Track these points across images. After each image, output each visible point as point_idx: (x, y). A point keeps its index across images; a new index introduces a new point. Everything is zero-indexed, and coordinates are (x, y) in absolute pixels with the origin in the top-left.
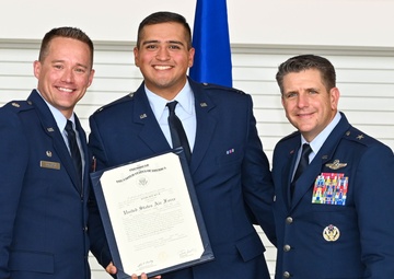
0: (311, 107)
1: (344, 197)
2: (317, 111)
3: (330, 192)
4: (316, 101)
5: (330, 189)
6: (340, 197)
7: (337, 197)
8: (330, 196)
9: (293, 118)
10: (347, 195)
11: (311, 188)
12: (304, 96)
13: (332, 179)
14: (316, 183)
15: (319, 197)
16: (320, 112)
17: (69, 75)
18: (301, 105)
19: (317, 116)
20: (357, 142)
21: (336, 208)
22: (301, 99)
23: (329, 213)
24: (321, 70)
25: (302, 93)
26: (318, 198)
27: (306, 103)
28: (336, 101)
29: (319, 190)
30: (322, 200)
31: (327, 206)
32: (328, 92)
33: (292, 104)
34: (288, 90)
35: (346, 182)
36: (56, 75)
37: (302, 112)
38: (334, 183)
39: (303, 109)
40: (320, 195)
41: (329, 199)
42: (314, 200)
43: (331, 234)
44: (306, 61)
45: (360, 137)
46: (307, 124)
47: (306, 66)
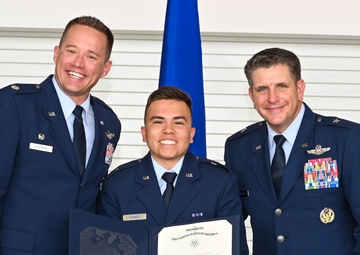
0: (281, 101)
1: (337, 179)
2: (288, 103)
3: (321, 176)
4: (285, 95)
5: (321, 174)
6: (333, 180)
7: (329, 180)
8: (322, 180)
9: (264, 112)
11: (301, 177)
12: (275, 91)
13: (320, 165)
14: (306, 173)
15: (311, 183)
16: (290, 105)
17: (79, 60)
18: (273, 100)
19: (287, 109)
20: (335, 125)
21: (331, 191)
22: (272, 93)
23: (323, 197)
24: (289, 65)
25: (272, 88)
26: (311, 185)
27: (277, 97)
29: (310, 176)
30: (315, 186)
31: (321, 190)
32: (296, 85)
33: (262, 98)
34: (258, 85)
35: (334, 165)
36: (69, 59)
37: (273, 106)
38: (324, 168)
39: (274, 104)
40: (312, 181)
41: (322, 184)
42: (307, 187)
43: (327, 216)
44: (277, 57)
45: (336, 121)
46: (278, 118)
47: (276, 62)
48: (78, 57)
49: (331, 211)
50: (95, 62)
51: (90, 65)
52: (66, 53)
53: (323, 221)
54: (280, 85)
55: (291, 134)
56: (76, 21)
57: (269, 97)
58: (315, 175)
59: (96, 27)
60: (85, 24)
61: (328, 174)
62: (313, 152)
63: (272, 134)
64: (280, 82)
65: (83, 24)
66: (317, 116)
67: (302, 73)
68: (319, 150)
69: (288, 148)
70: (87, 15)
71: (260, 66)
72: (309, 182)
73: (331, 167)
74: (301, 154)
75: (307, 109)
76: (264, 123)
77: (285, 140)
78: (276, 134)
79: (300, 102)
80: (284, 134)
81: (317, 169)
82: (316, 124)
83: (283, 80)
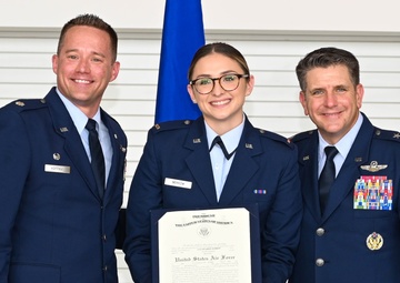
0: (340, 105)
1: (390, 201)
2: (346, 108)
3: (373, 196)
4: (344, 99)
5: (372, 193)
6: (386, 201)
7: (382, 201)
8: (373, 201)
9: (319, 118)
10: (393, 198)
11: (351, 194)
12: (333, 94)
13: (373, 183)
14: (356, 187)
15: (360, 202)
16: (349, 111)
17: (84, 64)
18: (331, 104)
19: (346, 115)
20: (395, 141)
21: (383, 213)
22: (330, 97)
23: (372, 219)
24: (349, 66)
25: (330, 91)
26: (360, 204)
27: (335, 101)
28: (360, 99)
29: (361, 195)
30: (365, 206)
31: (371, 211)
32: (355, 89)
33: (317, 102)
34: (314, 87)
37: (331, 111)
38: (377, 186)
39: (331, 108)
40: (362, 201)
41: (373, 205)
42: (356, 206)
43: (375, 242)
44: (336, 55)
45: (397, 136)
46: (333, 127)
47: (335, 61)
48: (81, 62)
49: (379, 237)
50: (102, 64)
51: (96, 69)
52: (67, 60)
53: (370, 247)
54: (339, 88)
55: (344, 146)
56: (72, 23)
57: (326, 101)
58: (367, 193)
59: (95, 25)
60: (83, 24)
61: (381, 194)
62: (367, 168)
63: (323, 144)
64: (338, 84)
65: (80, 24)
66: (376, 129)
67: (361, 76)
68: (374, 167)
69: (339, 162)
70: (83, 14)
71: (317, 65)
72: (358, 200)
73: (386, 187)
74: (354, 169)
75: (366, 121)
76: (315, 131)
77: (337, 152)
78: (327, 145)
80: (337, 146)
81: (370, 186)
82: (374, 137)
83: (342, 83)
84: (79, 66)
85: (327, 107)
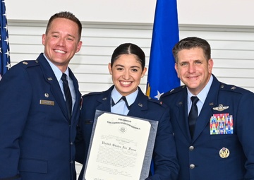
0: (197, 72)
1: (232, 128)
2: (201, 74)
3: (222, 126)
4: (200, 68)
5: (221, 124)
6: (229, 129)
7: (227, 129)
8: (222, 129)
9: (185, 80)
11: (208, 125)
12: (193, 65)
13: (221, 118)
14: (211, 123)
15: (214, 130)
16: (203, 75)
18: (191, 71)
19: (201, 78)
20: (233, 91)
21: (227, 136)
22: (191, 67)
23: (222, 140)
25: (191, 63)
26: (214, 131)
27: (194, 69)
28: (211, 68)
29: (214, 125)
30: (217, 132)
31: (221, 135)
32: (207, 62)
33: (184, 70)
34: (182, 61)
36: (54, 42)
37: (192, 76)
38: (223, 120)
39: (192, 74)
41: (222, 131)
42: (211, 133)
43: (224, 153)
44: (195, 42)
45: (234, 88)
46: (194, 83)
47: (195, 46)
48: (60, 40)
49: (227, 150)
50: (72, 42)
51: (69, 45)
52: (52, 38)
53: (221, 156)
54: (197, 62)
55: (202, 96)
57: (189, 69)
58: (217, 124)
60: (63, 17)
61: (226, 125)
62: (217, 109)
63: (190, 95)
64: (196, 59)
66: (221, 84)
68: (221, 108)
69: (200, 106)
71: (184, 48)
72: (213, 129)
73: (229, 121)
74: (209, 110)
75: (215, 79)
76: (185, 86)
77: (198, 100)
78: (192, 95)
79: (210, 74)
80: (198, 96)
81: (219, 120)
82: (220, 90)
83: (199, 58)
84: (59, 42)
85: (189, 73)
